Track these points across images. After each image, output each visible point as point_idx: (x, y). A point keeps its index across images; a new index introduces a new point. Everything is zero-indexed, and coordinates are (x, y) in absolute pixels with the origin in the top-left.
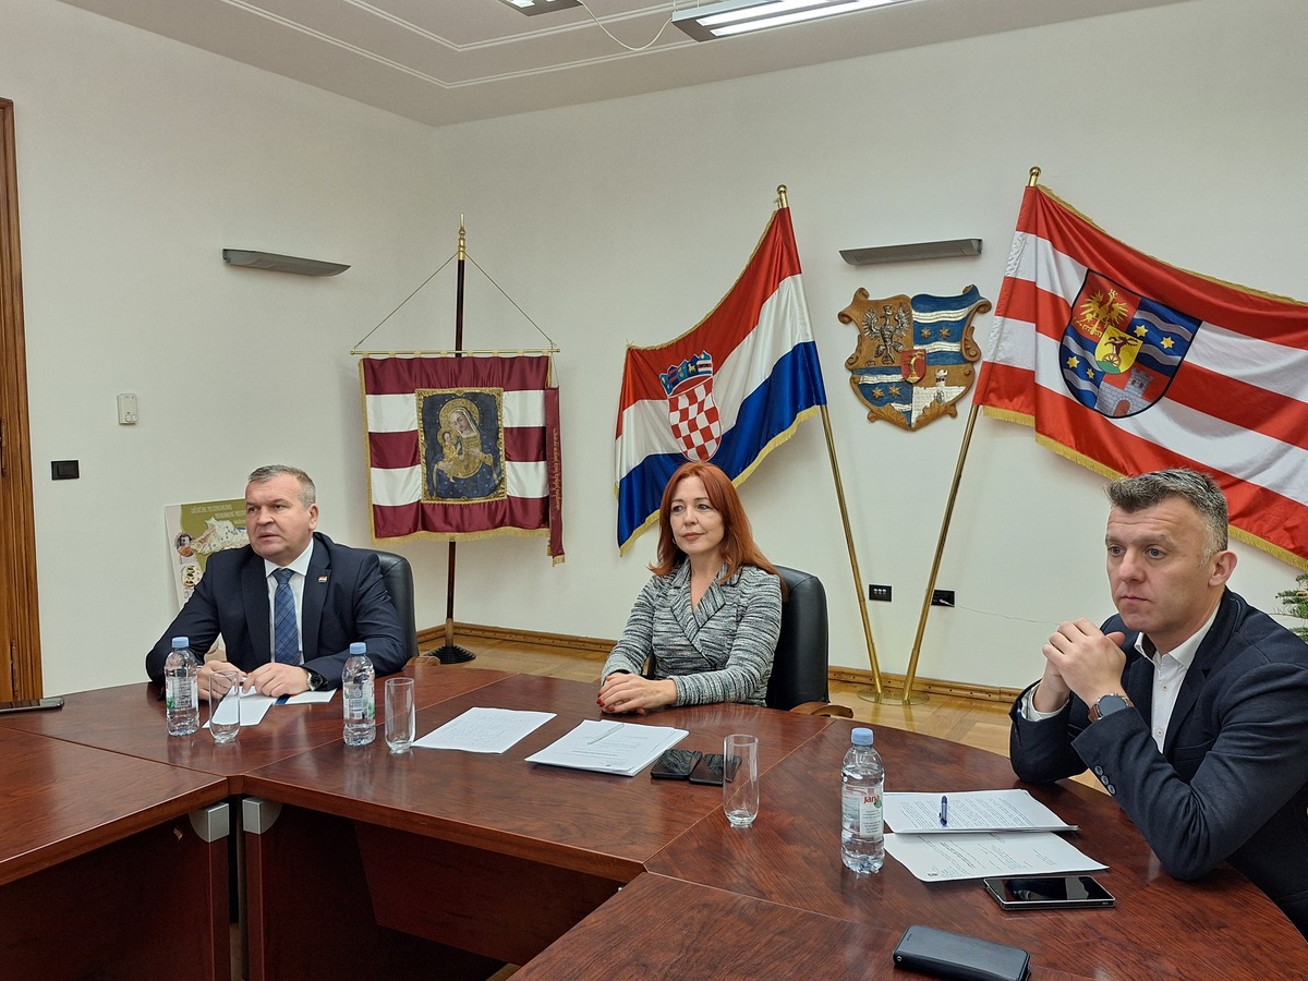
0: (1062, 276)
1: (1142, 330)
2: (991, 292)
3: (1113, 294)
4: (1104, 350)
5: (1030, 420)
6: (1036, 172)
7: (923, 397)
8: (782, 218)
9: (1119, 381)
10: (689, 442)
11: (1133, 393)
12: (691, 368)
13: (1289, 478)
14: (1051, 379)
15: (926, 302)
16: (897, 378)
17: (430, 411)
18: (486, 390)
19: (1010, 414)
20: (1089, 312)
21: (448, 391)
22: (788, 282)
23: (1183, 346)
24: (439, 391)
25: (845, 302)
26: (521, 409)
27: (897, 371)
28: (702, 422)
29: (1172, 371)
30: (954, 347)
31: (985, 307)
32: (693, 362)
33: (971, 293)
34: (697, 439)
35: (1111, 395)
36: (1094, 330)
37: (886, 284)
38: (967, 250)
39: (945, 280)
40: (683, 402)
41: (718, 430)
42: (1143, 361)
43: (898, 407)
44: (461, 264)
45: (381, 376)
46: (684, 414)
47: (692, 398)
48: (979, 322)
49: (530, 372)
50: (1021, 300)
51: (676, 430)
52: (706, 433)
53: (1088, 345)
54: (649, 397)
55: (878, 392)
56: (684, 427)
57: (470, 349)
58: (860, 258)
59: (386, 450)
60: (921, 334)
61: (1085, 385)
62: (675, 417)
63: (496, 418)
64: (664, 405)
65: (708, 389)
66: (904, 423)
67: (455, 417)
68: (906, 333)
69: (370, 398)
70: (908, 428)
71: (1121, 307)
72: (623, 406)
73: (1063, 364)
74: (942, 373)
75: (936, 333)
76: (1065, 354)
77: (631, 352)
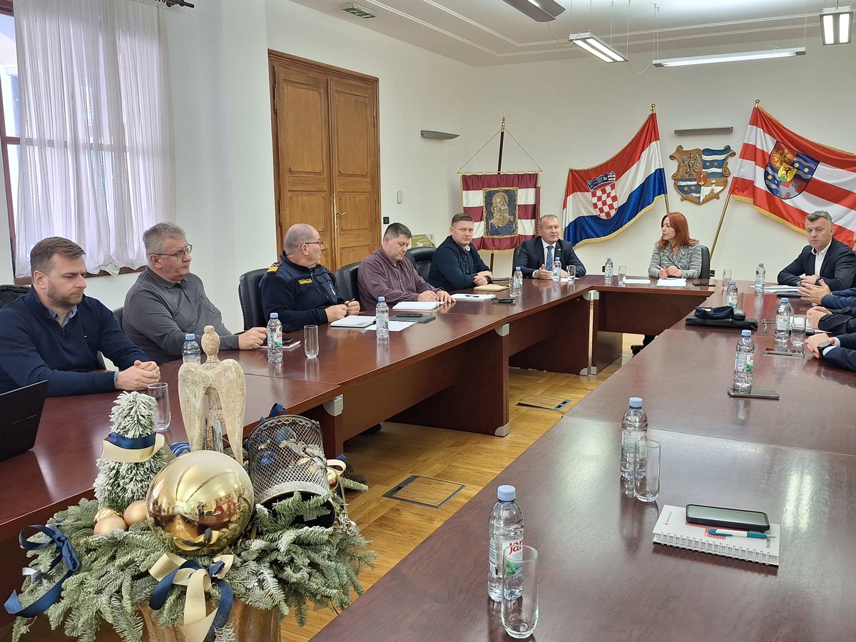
0: (766, 143)
1: (797, 165)
2: (737, 148)
3: (786, 151)
4: (781, 172)
5: (751, 200)
6: (757, 102)
7: (705, 191)
8: (653, 118)
9: (787, 185)
10: (601, 210)
11: (792, 190)
12: (605, 179)
13: (850, 222)
14: (760, 184)
15: (708, 152)
16: (695, 183)
17: (489, 198)
18: (511, 188)
19: (742, 198)
20: (776, 158)
21: (496, 189)
22: (654, 143)
23: (812, 171)
24: (492, 189)
25: (673, 151)
26: (525, 197)
27: (695, 180)
28: (609, 201)
29: (808, 181)
30: (719, 170)
31: (734, 154)
32: (606, 176)
33: (727, 149)
34: (606, 209)
35: (783, 190)
36: (778, 165)
37: (690, 144)
38: (728, 131)
39: (717, 143)
40: (599, 193)
41: (616, 205)
42: (797, 177)
43: (694, 195)
44: (502, 133)
45: (470, 182)
46: (600, 198)
47: (604, 192)
48: (730, 160)
49: (530, 180)
50: (750, 152)
51: (595, 206)
52: (611, 207)
53: (776, 170)
54: (580, 191)
55: (686, 189)
56: (600, 204)
57: (503, 171)
58: (680, 133)
59: (470, 214)
60: (706, 165)
61: (774, 186)
62: (595, 200)
63: (515, 201)
64: (589, 195)
65: (613, 187)
66: (697, 202)
67: (499, 200)
68: (699, 165)
69: (464, 192)
70: (699, 204)
71: (789, 156)
72: (567, 195)
73: (766, 178)
74: (714, 181)
75: (712, 164)
76: (766, 174)
77: (571, 171)
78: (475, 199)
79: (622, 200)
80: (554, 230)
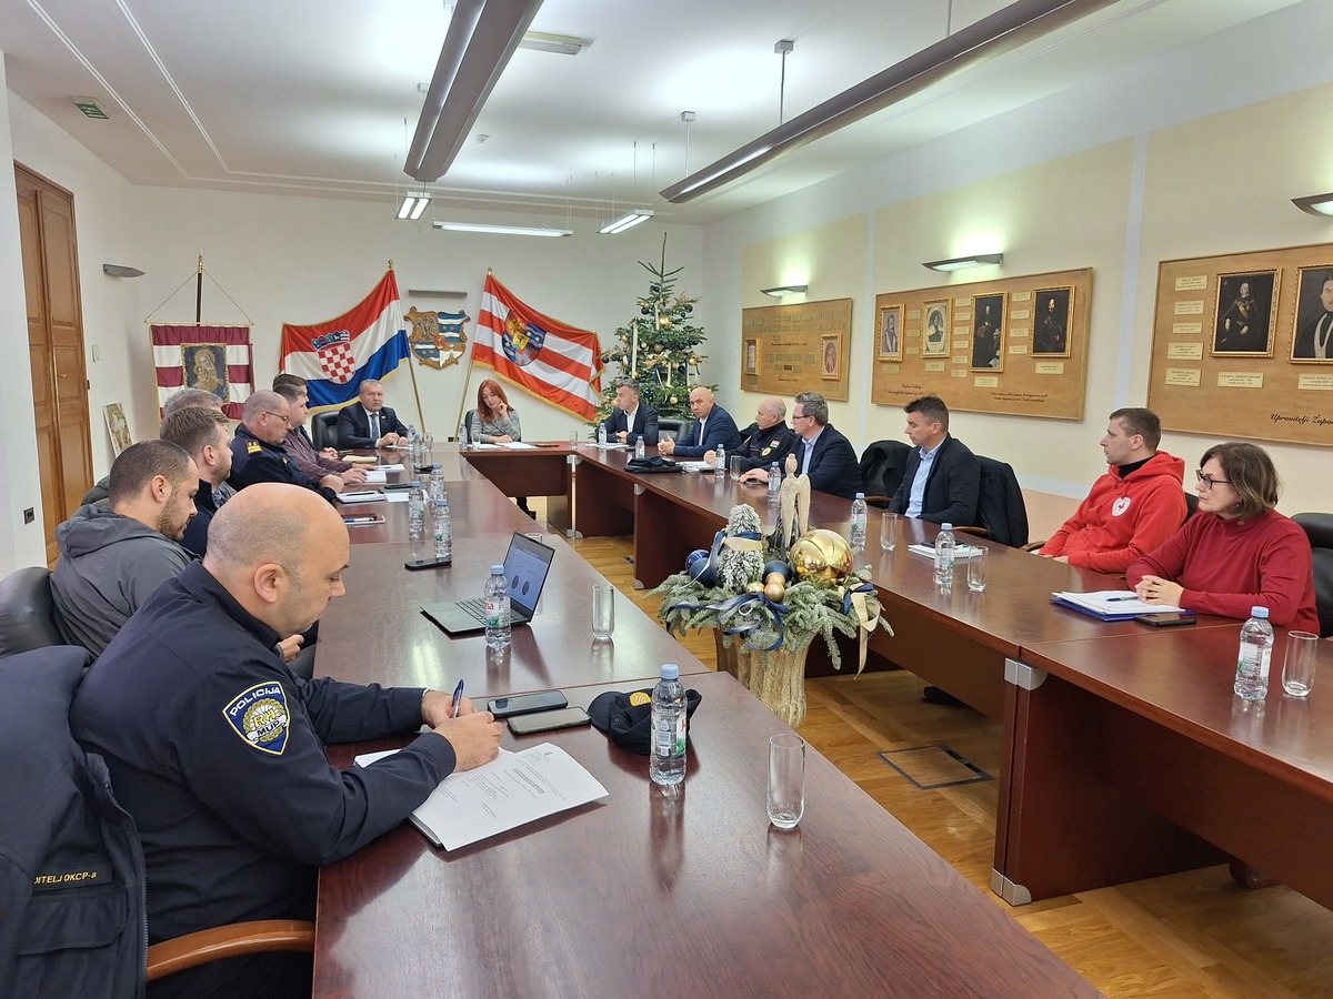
0: (501, 311)
1: (529, 334)
2: (472, 313)
3: (519, 320)
4: (516, 340)
5: (491, 367)
6: (490, 269)
7: (444, 356)
8: (390, 275)
9: (521, 352)
10: (334, 374)
11: (526, 357)
12: (336, 338)
13: (574, 388)
14: (499, 350)
15: (443, 315)
16: (433, 347)
17: (189, 356)
18: (218, 344)
19: (483, 364)
20: (510, 325)
21: (197, 345)
22: (393, 303)
23: (542, 341)
24: (193, 345)
25: (407, 312)
26: (235, 355)
27: (433, 343)
28: (344, 363)
29: (539, 349)
30: (457, 335)
31: (469, 319)
32: (338, 335)
33: (461, 315)
34: (340, 372)
35: (519, 357)
36: (512, 332)
37: (424, 306)
38: (462, 295)
39: (452, 307)
40: (328, 354)
41: (353, 368)
42: (529, 345)
43: (433, 359)
44: (200, 275)
45: (162, 335)
46: (330, 360)
47: (335, 352)
48: (465, 325)
49: (240, 335)
50: (488, 319)
51: (325, 368)
52: (347, 370)
53: (511, 339)
54: (302, 350)
55: (424, 352)
56: (332, 367)
57: (203, 323)
58: (413, 293)
59: (166, 377)
60: (442, 328)
61: (511, 353)
62: (324, 361)
63: (224, 360)
64: (315, 355)
65: (347, 348)
66: (437, 366)
67: (203, 359)
68: (436, 328)
69: (155, 347)
70: (439, 368)
71: (522, 325)
72: (284, 353)
73: (504, 346)
74: (452, 346)
75: (449, 328)
76: (504, 341)
77: (286, 327)
78: (171, 356)
79: (360, 363)
80: (377, 397)
